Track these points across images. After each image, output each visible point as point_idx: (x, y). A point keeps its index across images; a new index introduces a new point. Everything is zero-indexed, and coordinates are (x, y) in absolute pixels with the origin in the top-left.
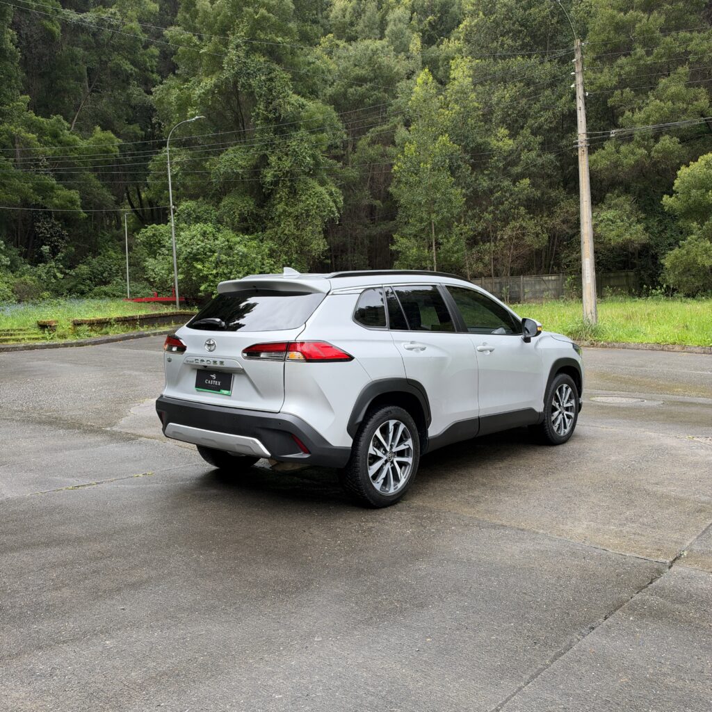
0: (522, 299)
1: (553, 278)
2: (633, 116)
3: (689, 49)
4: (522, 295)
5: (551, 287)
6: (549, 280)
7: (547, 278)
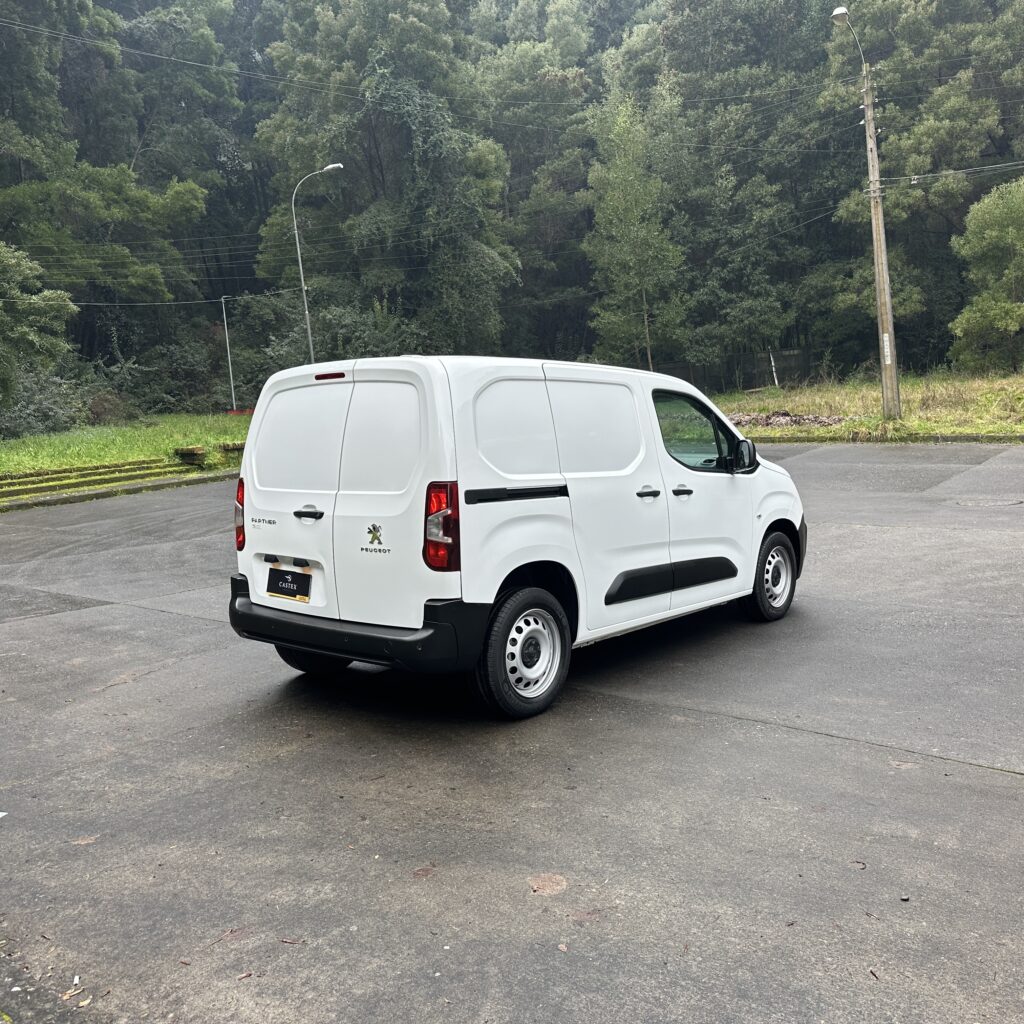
6: (790, 356)
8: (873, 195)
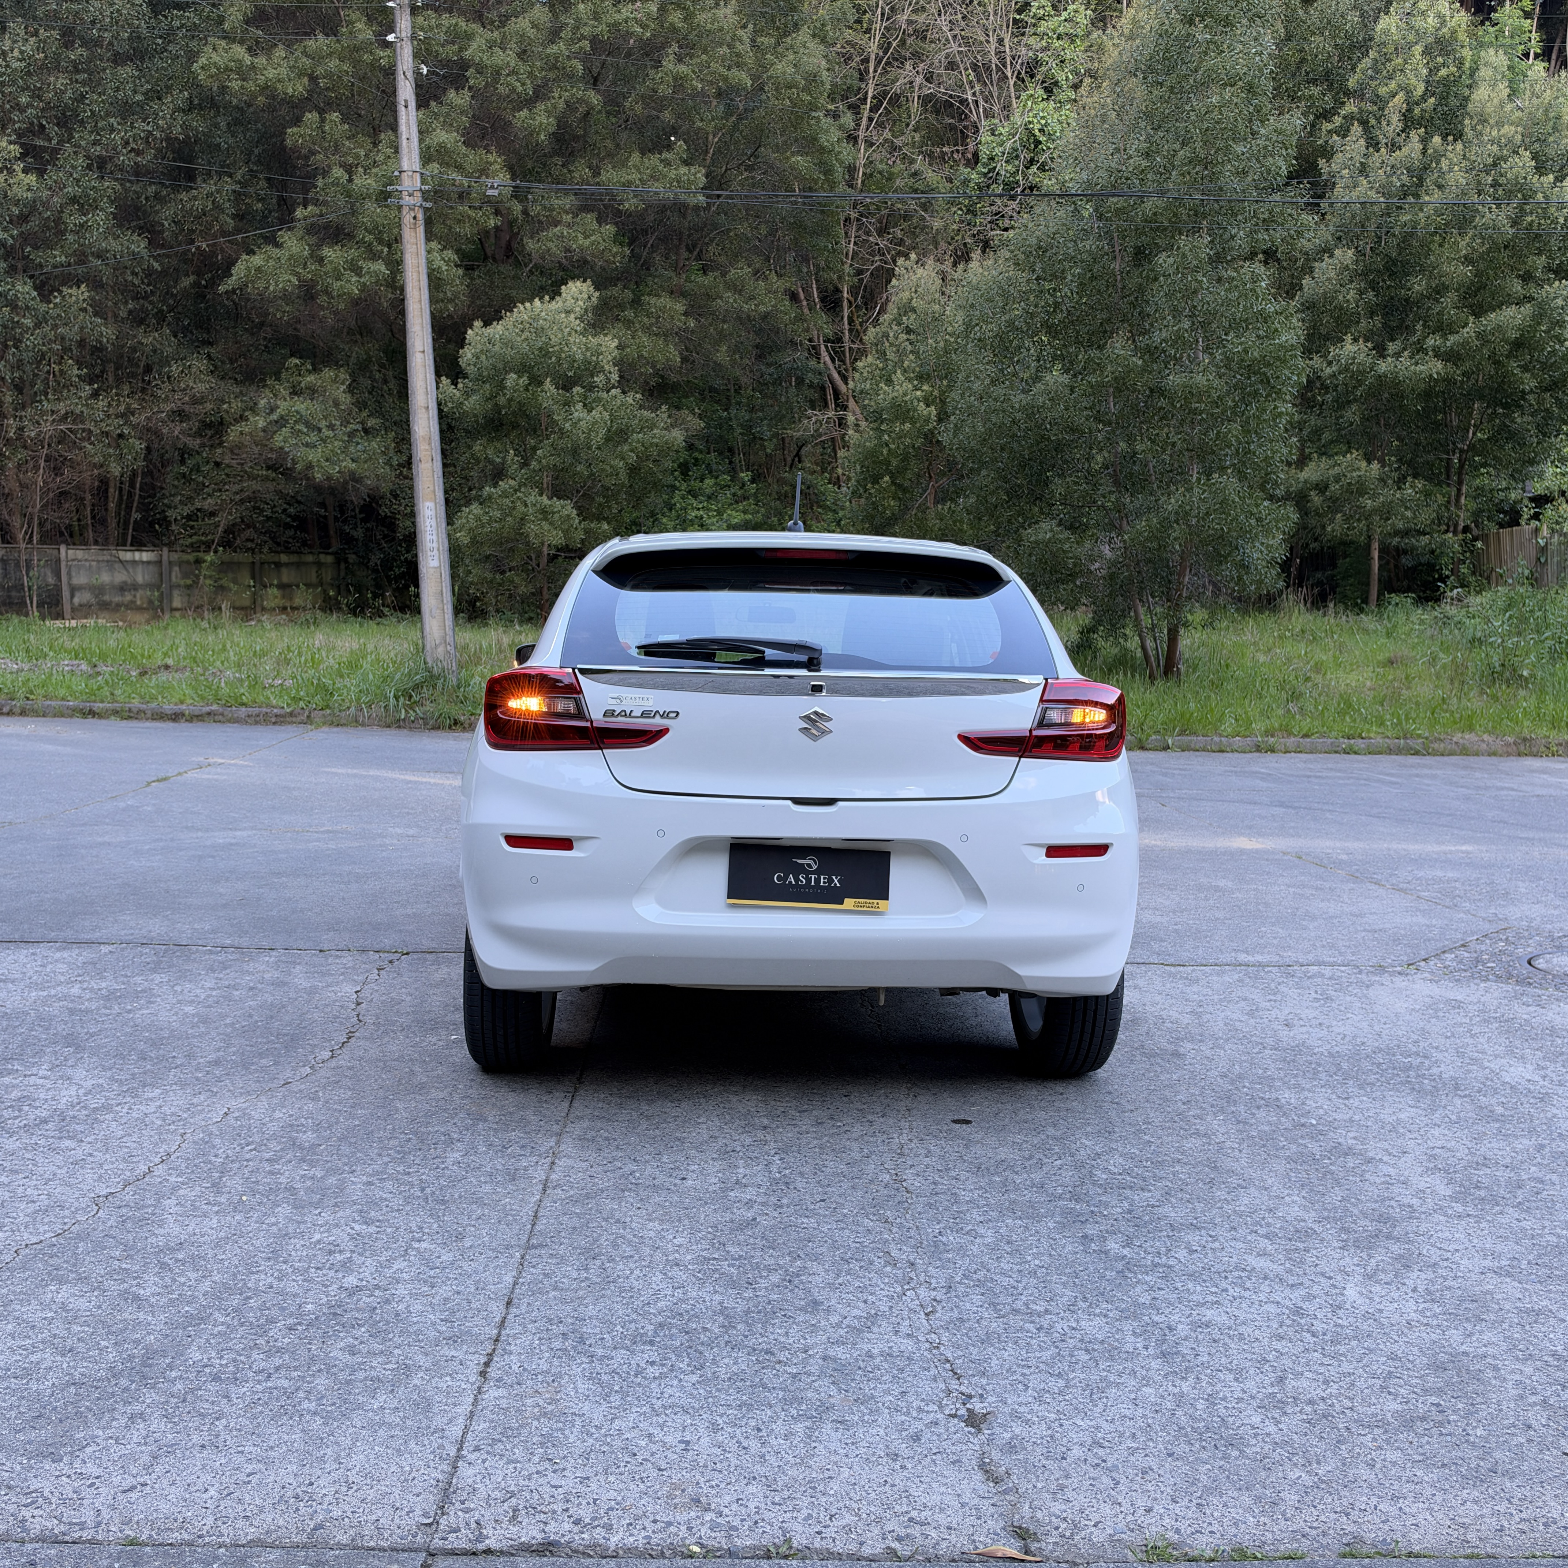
0: (67, 607)
1: (145, 556)
2: (350, 180)
3: (467, 54)
4: (66, 593)
5: (140, 579)
6: (134, 562)
7: (127, 556)
8: (407, 200)
